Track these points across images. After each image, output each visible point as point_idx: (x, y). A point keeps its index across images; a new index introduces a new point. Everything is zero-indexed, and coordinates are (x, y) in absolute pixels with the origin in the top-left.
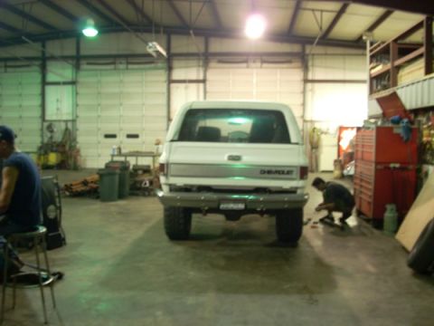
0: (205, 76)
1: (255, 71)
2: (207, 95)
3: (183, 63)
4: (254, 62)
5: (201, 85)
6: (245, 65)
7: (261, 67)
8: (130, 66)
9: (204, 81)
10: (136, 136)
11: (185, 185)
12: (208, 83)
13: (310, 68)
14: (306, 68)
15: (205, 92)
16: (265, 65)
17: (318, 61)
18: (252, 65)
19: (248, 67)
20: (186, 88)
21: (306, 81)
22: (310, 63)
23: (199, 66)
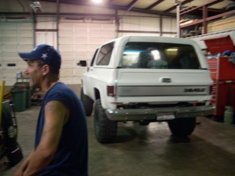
0: (58, 27)
1: (88, 25)
2: (60, 39)
3: (43, 19)
4: (88, 19)
5: (55, 33)
6: (82, 21)
7: (92, 23)
8: (9, 20)
9: (57, 30)
10: (14, 65)
11: (130, 103)
12: (59, 31)
13: (121, 24)
14: (118, 23)
15: (58, 37)
16: (94, 21)
17: (124, 20)
18: (86, 21)
19: (83, 22)
20: (46, 34)
21: (118, 31)
22: (120, 21)
23: (53, 21)
